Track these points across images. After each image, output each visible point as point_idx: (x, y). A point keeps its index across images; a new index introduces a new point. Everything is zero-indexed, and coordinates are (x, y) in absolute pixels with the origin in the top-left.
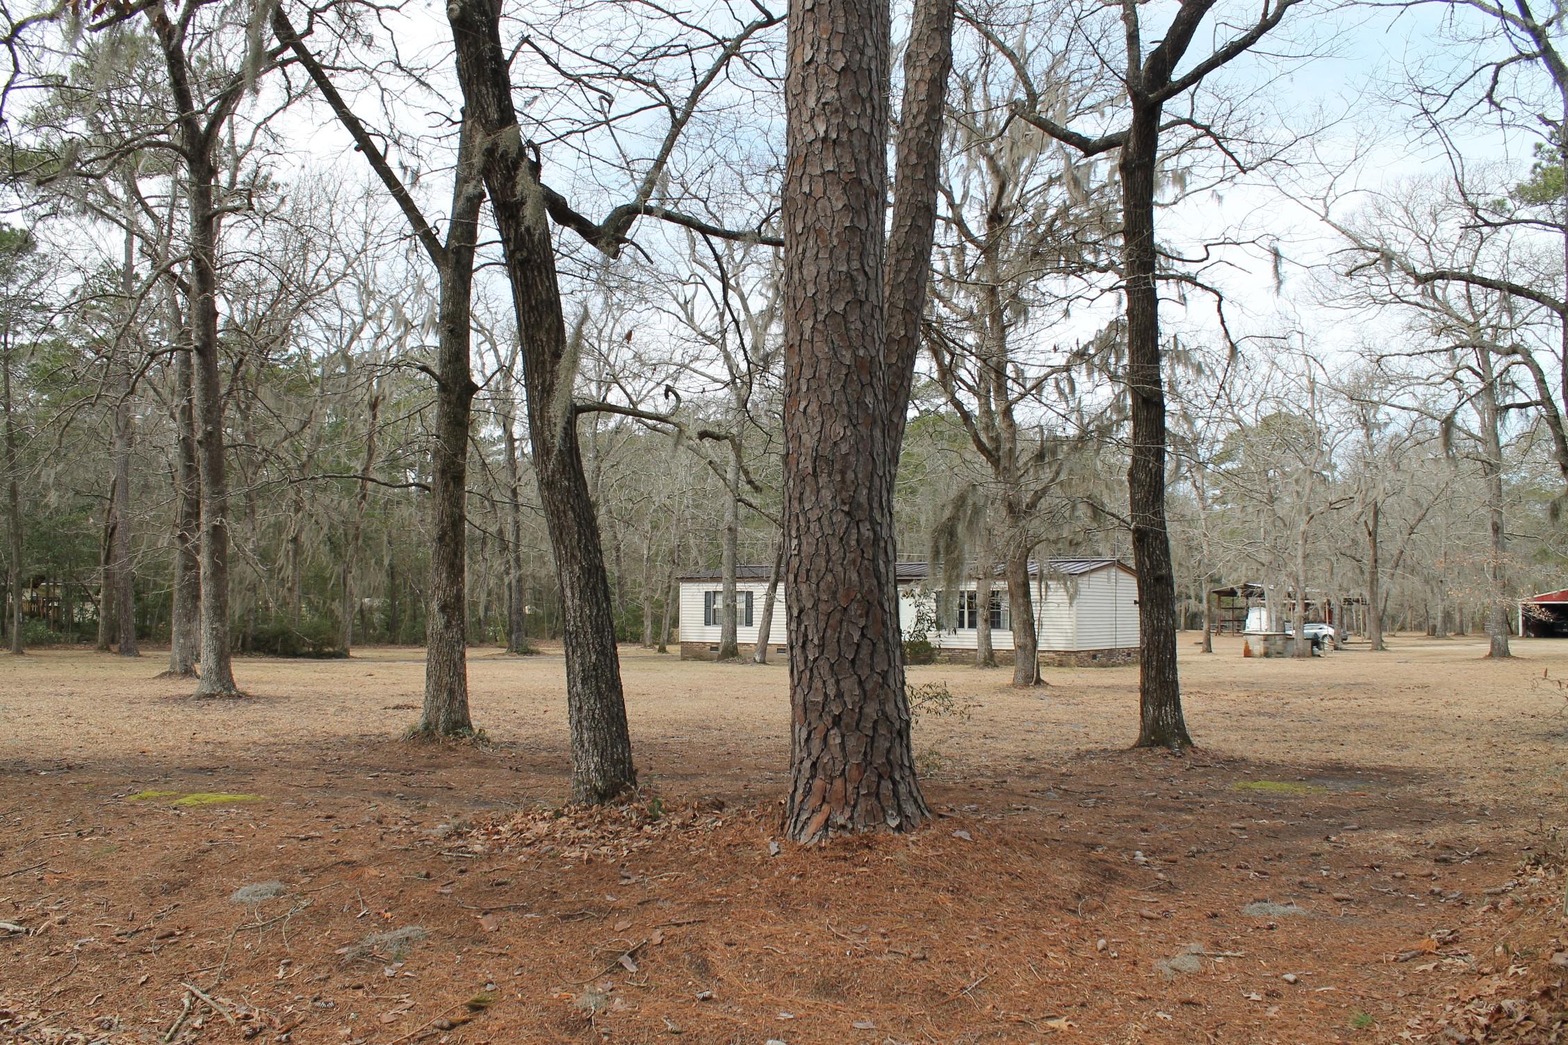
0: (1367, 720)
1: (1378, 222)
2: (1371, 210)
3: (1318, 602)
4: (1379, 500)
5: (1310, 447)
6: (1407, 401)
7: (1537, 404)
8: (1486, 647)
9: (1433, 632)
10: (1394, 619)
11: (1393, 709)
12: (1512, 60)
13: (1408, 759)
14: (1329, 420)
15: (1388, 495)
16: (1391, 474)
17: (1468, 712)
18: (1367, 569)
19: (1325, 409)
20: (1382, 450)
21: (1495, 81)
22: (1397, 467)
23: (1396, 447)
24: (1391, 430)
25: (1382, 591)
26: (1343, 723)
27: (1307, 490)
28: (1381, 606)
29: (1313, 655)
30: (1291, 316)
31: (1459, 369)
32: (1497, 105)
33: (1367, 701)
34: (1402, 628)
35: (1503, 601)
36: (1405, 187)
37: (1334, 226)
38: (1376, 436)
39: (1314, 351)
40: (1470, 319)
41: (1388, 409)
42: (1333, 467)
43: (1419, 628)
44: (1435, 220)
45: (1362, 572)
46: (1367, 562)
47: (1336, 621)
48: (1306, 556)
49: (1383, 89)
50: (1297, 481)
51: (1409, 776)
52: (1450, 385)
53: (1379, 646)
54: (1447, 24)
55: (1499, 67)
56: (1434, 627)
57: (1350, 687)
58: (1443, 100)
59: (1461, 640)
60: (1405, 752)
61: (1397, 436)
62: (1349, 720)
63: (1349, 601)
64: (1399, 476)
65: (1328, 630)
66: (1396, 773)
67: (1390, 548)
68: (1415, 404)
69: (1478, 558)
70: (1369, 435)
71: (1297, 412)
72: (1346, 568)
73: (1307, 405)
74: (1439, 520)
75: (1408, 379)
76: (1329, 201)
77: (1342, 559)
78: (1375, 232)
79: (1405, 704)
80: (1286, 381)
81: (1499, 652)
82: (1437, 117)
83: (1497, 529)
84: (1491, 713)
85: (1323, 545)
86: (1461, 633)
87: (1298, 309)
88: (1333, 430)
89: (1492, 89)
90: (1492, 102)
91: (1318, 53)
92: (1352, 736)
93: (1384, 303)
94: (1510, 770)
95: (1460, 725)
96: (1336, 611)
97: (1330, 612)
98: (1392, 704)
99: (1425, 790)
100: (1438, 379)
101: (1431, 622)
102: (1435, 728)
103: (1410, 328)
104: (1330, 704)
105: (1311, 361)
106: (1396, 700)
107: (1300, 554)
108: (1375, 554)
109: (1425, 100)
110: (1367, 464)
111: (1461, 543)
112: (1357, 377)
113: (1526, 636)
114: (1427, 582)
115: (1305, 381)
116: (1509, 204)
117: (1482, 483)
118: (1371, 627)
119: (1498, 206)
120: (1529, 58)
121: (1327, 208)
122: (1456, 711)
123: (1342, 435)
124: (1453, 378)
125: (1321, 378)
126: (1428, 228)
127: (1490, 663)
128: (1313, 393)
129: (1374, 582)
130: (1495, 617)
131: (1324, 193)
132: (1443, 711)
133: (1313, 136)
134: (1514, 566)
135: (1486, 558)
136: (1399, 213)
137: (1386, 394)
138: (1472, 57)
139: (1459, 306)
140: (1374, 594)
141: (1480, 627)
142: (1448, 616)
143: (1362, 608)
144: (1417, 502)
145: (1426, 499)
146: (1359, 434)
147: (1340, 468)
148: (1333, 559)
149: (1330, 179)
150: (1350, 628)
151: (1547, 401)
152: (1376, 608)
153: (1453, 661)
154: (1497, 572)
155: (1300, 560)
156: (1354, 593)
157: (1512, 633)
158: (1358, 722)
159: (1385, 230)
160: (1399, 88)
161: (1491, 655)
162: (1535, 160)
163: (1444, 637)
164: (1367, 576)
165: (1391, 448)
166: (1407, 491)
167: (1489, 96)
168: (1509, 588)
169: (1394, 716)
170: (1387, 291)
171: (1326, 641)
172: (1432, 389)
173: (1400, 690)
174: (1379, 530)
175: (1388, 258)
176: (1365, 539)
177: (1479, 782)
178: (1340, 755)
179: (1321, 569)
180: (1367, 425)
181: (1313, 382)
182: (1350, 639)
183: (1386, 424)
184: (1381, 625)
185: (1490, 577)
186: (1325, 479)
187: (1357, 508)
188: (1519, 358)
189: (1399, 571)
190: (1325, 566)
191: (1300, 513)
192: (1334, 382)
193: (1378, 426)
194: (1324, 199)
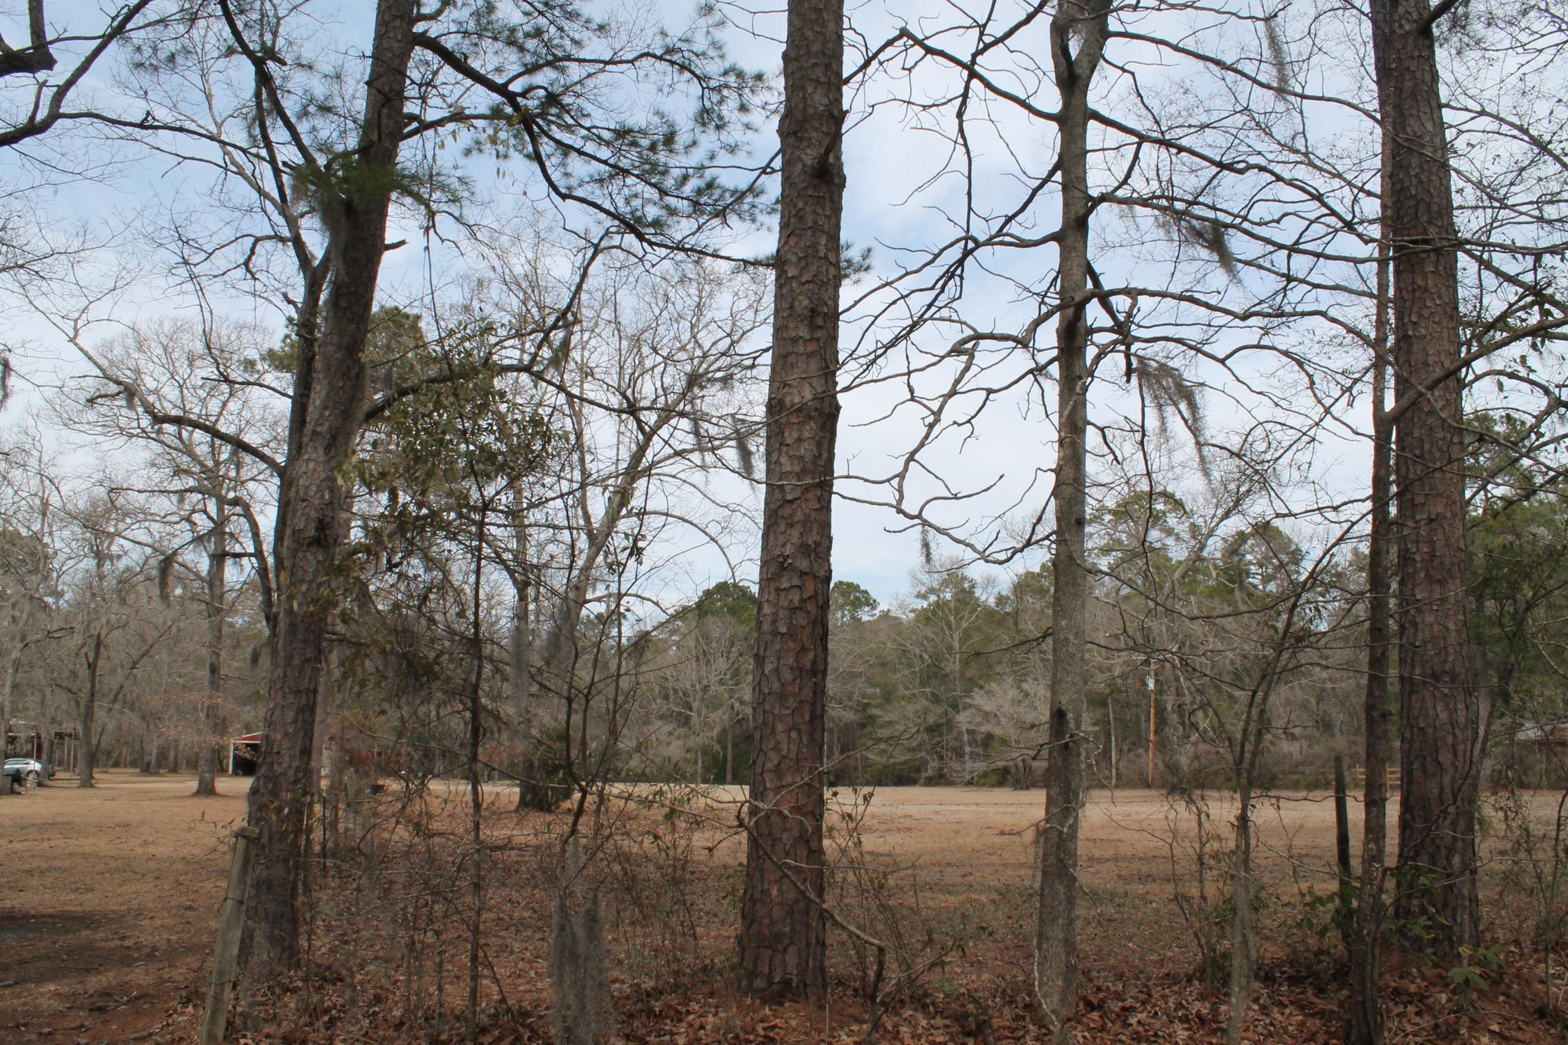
0: (57, 863)
1: (136, 355)
2: (130, 342)
3: (22, 736)
4: (103, 633)
5: (36, 571)
6: (141, 535)
7: (250, 555)
8: (193, 785)
9: (147, 770)
10: (108, 754)
11: (87, 850)
12: (269, 238)
13: (91, 902)
14: (58, 545)
15: (113, 628)
16: (115, 606)
17: (162, 850)
18: (83, 702)
19: (57, 534)
20: (110, 583)
21: (253, 252)
22: (123, 602)
23: (126, 582)
24: (122, 564)
25: (96, 728)
26: (27, 867)
27: (25, 616)
28: (94, 741)
29: (13, 792)
30: (32, 431)
31: (194, 511)
32: (253, 275)
33: (61, 843)
34: (116, 765)
35: (213, 740)
36: (167, 327)
37: (81, 349)
38: (107, 566)
39: (52, 472)
40: (210, 464)
41: (122, 541)
42: (58, 595)
43: (134, 764)
44: (191, 365)
45: (78, 703)
46: (84, 696)
47: (44, 757)
48: (15, 686)
49: (150, 229)
50: (14, 606)
51: (88, 920)
52: (186, 526)
53: (88, 782)
54: (218, 188)
55: (258, 240)
56: (148, 764)
57: (46, 827)
58: (205, 256)
59: (173, 777)
60: (90, 895)
61: (128, 569)
62: (36, 863)
63: (60, 736)
64: (126, 610)
65: (35, 765)
66: (74, 918)
67: (110, 682)
68: (149, 541)
69: (195, 696)
70: (99, 565)
71: (24, 532)
72: (60, 702)
73: (36, 527)
74: (163, 656)
75: (145, 515)
76: (80, 323)
77: (57, 690)
78: (132, 364)
79: (102, 845)
80: (17, 498)
81: (207, 790)
82: (196, 270)
83: (214, 669)
84: (186, 851)
85: (38, 674)
86: (174, 770)
87: (40, 426)
88: (61, 557)
89: (249, 259)
90: (248, 270)
91: (89, 174)
92: (35, 882)
93: (131, 436)
94: (190, 908)
95: (152, 865)
96: (46, 746)
97: (40, 747)
98: (86, 844)
99: (101, 935)
100: (175, 518)
101: (146, 759)
102: (127, 868)
103: (153, 465)
104: (19, 846)
105: (47, 482)
106: (92, 840)
107: (9, 683)
108: (93, 686)
109: (187, 251)
110: (93, 595)
111: (181, 681)
112: (94, 504)
113: (235, 774)
114: (143, 718)
115: (37, 502)
116: (259, 367)
117: (205, 624)
118: (81, 765)
119: (249, 365)
120: (283, 240)
121: (76, 330)
122: (151, 850)
123: (71, 562)
124: (188, 519)
125: (55, 500)
126: (184, 370)
127: (196, 801)
128: (44, 514)
129: (88, 717)
130: (205, 755)
131: (76, 315)
132: (139, 851)
133: (74, 257)
134: (225, 704)
135: (200, 697)
136: (160, 351)
137: (121, 526)
138: (235, 224)
139: (202, 450)
140: (87, 729)
141: (193, 764)
142: (162, 755)
143: (74, 743)
144: (142, 637)
145: (152, 634)
146: (90, 563)
147: (67, 596)
148: (48, 691)
149: (84, 302)
150: (60, 763)
151: (259, 554)
152: (88, 743)
153: (161, 799)
154: (211, 711)
155: (7, 690)
156: (67, 727)
157: (223, 771)
158: (45, 865)
159: (142, 363)
160: (165, 233)
161: (198, 793)
162: (286, 331)
163: (156, 774)
164: (82, 710)
165: (120, 582)
166: (132, 625)
167: (246, 263)
168: (220, 725)
169: (85, 856)
170: (135, 424)
171: (31, 777)
172: (168, 529)
173: (100, 829)
174: (100, 663)
175: (130, 393)
176: (83, 672)
177: (158, 922)
178: (16, 903)
179: (32, 700)
180: (100, 557)
181: (45, 504)
182: (58, 775)
183: (119, 557)
184: (93, 759)
185: (202, 715)
186: (46, 607)
187: (78, 639)
188: (238, 509)
189: (117, 706)
190: (37, 698)
191: (13, 639)
192: (70, 507)
193: (111, 558)
194: (76, 321)
